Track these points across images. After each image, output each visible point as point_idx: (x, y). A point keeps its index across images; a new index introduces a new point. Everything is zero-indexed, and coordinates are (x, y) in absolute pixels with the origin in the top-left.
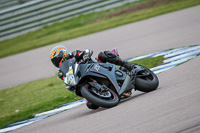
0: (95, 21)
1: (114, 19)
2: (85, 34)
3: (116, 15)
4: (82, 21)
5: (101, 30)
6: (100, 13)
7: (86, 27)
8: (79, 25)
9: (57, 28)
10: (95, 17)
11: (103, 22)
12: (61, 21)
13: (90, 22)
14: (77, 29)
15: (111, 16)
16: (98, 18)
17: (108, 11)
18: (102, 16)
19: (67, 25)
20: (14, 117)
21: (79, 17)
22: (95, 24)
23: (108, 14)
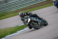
3: (14, 12)
4: (5, 14)
6: (10, 12)
8: (4, 15)
10: (8, 13)
11: (11, 14)
13: (7, 14)
14: (3, 17)
15: (13, 13)
17: (12, 11)
18: (10, 13)
22: (8, 15)
23: (12, 12)
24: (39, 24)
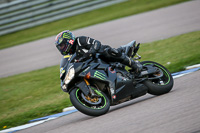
24: (112, 91)
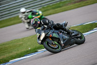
0: (67, 5)
1: (77, 4)
2: (63, 11)
5: (70, 9)
7: (63, 8)
9: (49, 8)
10: (67, 3)
12: (51, 5)
16: (69, 4)
19: (53, 7)
20: (28, 51)
21: (60, 3)
